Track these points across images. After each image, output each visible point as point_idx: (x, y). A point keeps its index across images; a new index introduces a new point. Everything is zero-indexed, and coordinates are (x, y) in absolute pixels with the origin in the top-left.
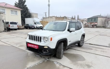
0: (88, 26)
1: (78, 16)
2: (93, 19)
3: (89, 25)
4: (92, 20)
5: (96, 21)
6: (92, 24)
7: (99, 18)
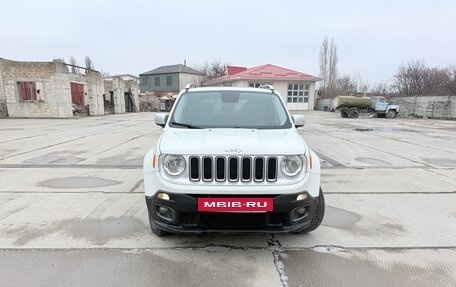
0: (150, 104)
1: (88, 62)
2: (163, 79)
3: (154, 100)
4: (157, 83)
5: (174, 86)
6: (165, 98)
7: (182, 77)
